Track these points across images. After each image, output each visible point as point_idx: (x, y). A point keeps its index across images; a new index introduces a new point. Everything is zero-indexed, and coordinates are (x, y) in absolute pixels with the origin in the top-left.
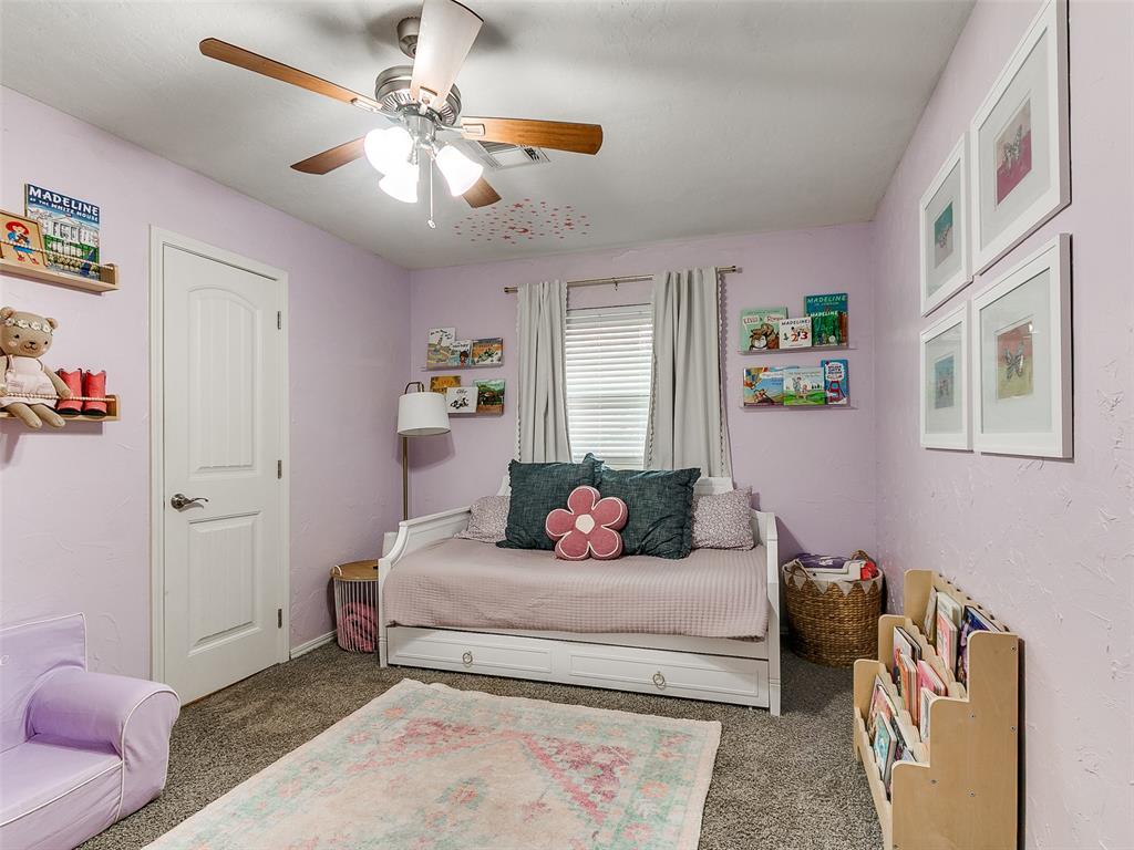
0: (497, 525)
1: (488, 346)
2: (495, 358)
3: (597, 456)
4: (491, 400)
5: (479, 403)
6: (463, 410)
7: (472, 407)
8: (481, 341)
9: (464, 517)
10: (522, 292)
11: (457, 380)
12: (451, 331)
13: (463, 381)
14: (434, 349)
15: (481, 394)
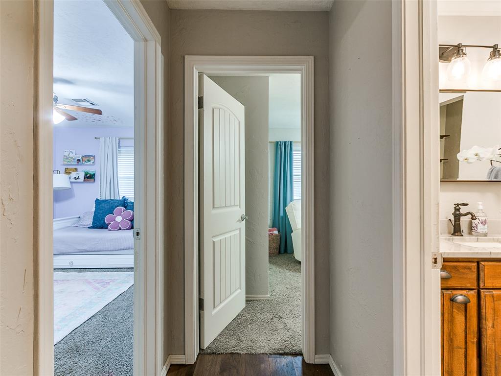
0: (90, 222)
1: (88, 158)
2: (91, 162)
3: (127, 197)
4: (89, 177)
5: (85, 178)
6: (78, 180)
7: (82, 179)
8: (85, 156)
9: (77, 219)
10: (102, 140)
11: (76, 170)
12: (74, 151)
13: (78, 170)
14: (66, 158)
15: (86, 175)
